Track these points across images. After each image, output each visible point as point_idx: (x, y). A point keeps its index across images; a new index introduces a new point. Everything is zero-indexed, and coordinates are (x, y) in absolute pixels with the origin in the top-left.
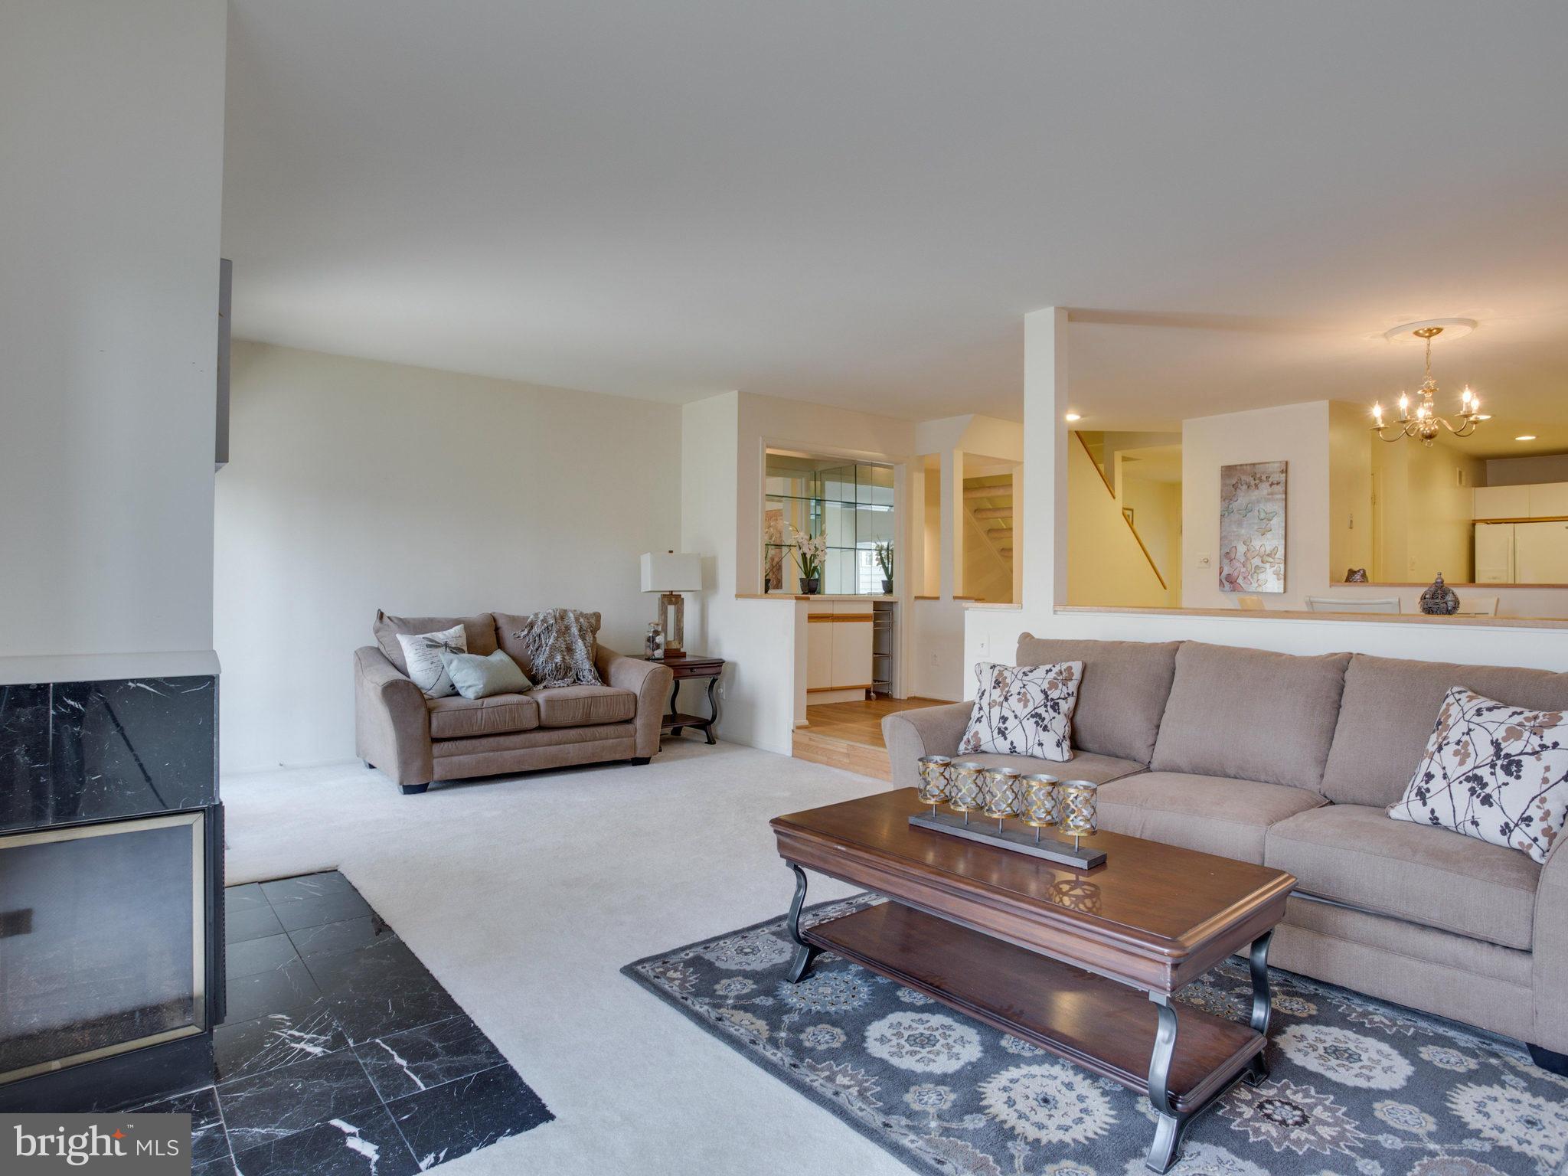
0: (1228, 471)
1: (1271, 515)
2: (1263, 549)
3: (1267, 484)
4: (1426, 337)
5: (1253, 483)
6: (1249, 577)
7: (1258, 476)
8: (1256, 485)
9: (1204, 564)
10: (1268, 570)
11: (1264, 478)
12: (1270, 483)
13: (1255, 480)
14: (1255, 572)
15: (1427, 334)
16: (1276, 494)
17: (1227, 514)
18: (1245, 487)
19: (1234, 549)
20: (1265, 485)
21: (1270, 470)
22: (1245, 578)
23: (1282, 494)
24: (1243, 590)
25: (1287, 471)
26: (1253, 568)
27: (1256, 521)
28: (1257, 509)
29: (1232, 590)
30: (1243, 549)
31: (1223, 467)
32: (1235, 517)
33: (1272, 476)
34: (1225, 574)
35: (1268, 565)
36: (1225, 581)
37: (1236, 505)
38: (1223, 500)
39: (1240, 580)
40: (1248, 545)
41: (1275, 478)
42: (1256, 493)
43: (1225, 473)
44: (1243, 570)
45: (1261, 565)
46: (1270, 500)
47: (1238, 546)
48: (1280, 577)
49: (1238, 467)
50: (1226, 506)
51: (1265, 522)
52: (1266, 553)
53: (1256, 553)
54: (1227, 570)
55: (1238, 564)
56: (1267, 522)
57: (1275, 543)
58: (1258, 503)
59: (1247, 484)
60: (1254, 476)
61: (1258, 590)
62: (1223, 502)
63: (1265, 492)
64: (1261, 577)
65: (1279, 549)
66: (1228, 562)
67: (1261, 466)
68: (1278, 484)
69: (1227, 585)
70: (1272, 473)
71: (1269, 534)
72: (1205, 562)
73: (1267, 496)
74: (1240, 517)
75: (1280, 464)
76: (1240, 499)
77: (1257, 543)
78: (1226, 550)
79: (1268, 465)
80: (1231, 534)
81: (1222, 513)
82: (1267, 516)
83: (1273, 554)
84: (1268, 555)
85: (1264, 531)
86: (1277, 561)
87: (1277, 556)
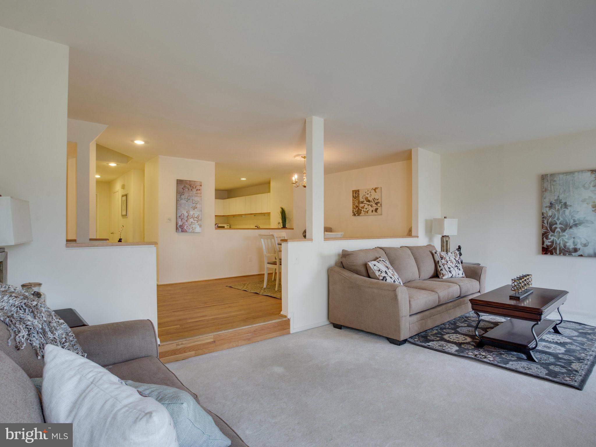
0: (179, 182)
1: (197, 202)
2: (194, 215)
3: (195, 190)
4: (304, 158)
5: (190, 188)
6: (189, 226)
7: (192, 186)
8: (191, 189)
10: (196, 224)
11: (194, 187)
13: (191, 187)
14: (191, 224)
16: (199, 194)
17: (180, 200)
18: (187, 189)
19: (183, 215)
20: (194, 190)
21: (196, 184)
22: (187, 227)
23: (201, 194)
24: (186, 232)
25: (201, 186)
26: (190, 223)
27: (191, 204)
28: (191, 199)
29: (182, 231)
30: (186, 214)
31: (177, 180)
32: (183, 201)
33: (197, 187)
34: (179, 225)
35: (196, 221)
36: (179, 228)
37: (183, 197)
38: (178, 194)
39: (185, 228)
40: (188, 213)
41: (198, 188)
42: (191, 192)
43: (178, 183)
44: (186, 223)
45: (194, 221)
46: (197, 196)
47: (184, 213)
48: (200, 226)
49: (184, 181)
50: (180, 196)
51: (195, 205)
52: (195, 217)
53: (191, 217)
54: (180, 223)
55: (184, 221)
56: (196, 205)
57: (199, 213)
58: (192, 196)
59: (188, 188)
60: (190, 186)
61: (192, 231)
62: (178, 195)
63: (195, 193)
64: (194, 226)
65: (200, 216)
66: (180, 220)
67: (193, 182)
68: (199, 190)
69: (180, 230)
70: (197, 185)
71: (196, 209)
72: (169, 220)
73: (195, 194)
74: (185, 202)
75: (199, 183)
76: (185, 194)
77: (191, 213)
78: (179, 215)
79: (195, 182)
80: (181, 208)
81: (177, 199)
82: (195, 202)
83: (198, 217)
84: (196, 218)
85: (194, 208)
86: (199, 220)
87: (199, 218)
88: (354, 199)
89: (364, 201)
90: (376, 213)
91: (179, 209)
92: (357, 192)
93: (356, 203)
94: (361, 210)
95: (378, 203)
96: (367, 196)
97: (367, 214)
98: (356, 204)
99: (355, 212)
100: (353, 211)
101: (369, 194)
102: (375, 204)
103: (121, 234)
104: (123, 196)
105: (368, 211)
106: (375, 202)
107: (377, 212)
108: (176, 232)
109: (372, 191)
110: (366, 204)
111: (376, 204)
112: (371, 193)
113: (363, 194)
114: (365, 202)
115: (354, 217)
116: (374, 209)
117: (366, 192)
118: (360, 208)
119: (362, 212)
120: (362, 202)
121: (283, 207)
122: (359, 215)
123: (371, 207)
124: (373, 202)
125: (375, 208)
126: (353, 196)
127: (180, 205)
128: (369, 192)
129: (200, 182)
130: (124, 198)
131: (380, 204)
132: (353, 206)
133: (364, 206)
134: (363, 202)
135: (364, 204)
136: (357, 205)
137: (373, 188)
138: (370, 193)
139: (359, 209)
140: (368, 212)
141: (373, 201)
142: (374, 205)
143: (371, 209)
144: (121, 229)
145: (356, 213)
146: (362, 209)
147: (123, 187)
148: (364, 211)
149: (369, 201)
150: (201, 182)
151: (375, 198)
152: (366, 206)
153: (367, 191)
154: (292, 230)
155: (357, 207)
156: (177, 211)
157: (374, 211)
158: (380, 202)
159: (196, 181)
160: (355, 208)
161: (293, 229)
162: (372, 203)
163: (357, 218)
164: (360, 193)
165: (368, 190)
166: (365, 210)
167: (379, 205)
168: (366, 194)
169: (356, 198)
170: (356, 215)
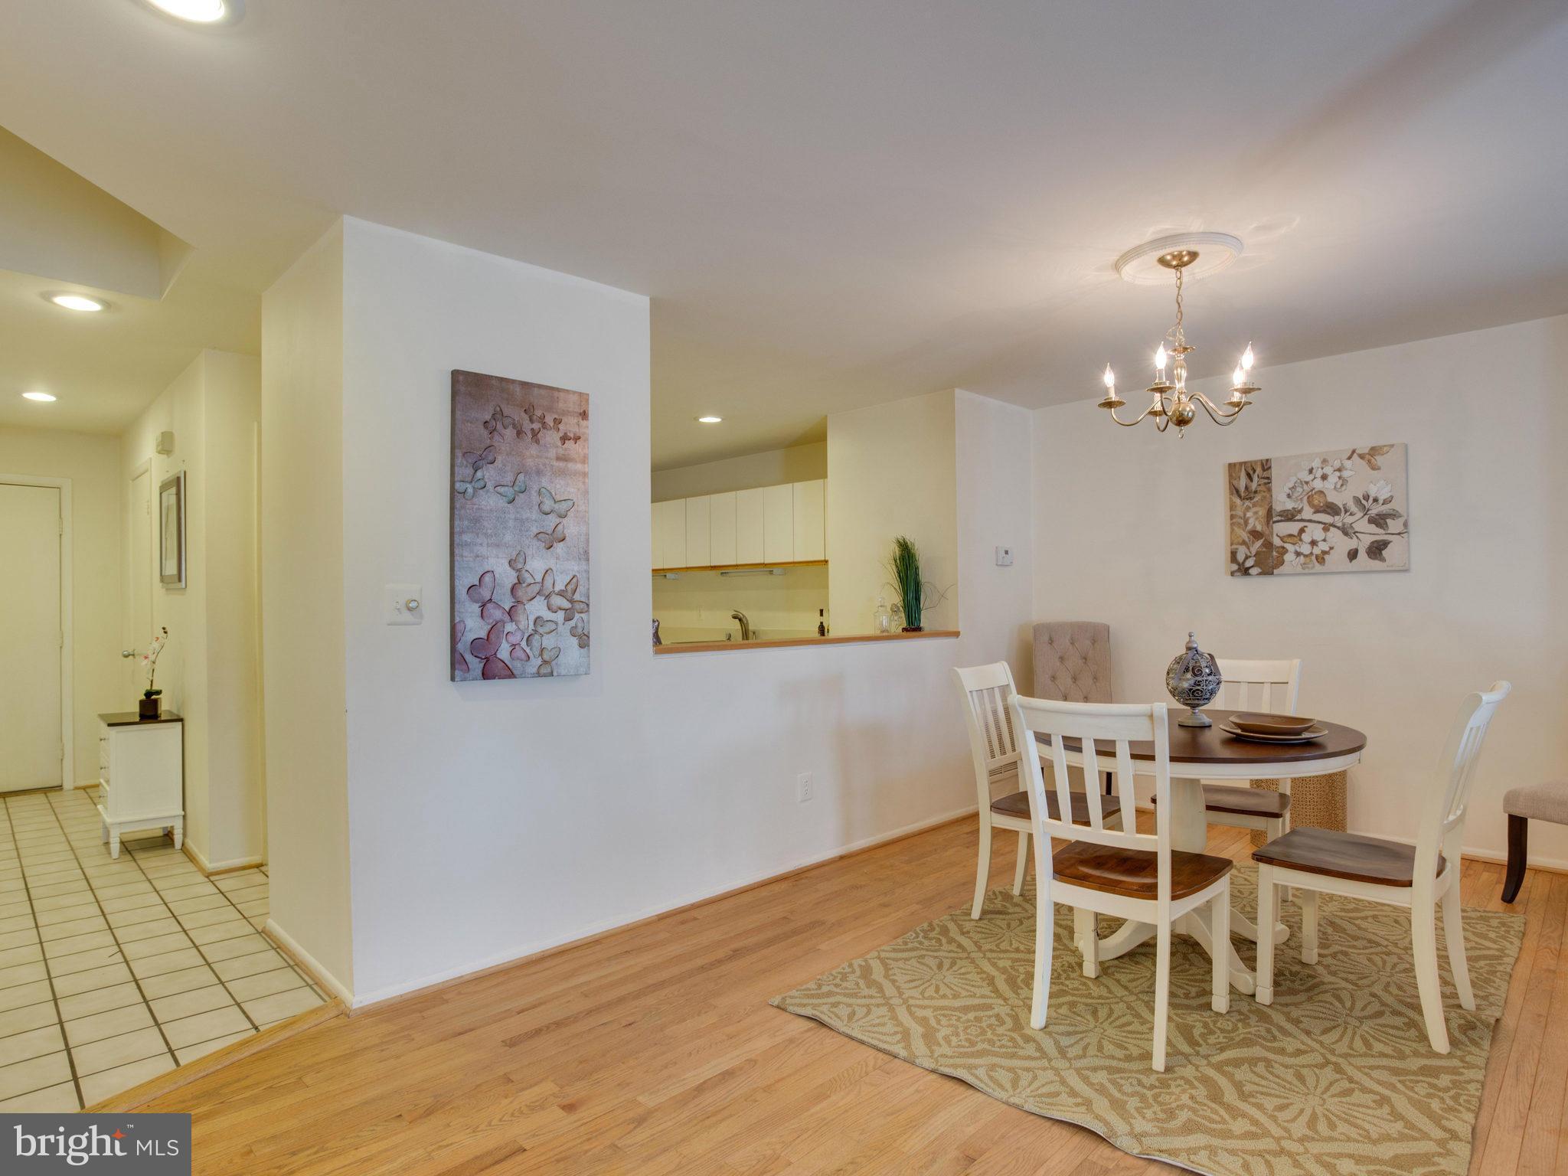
0: (468, 387)
2: (549, 581)
3: (555, 436)
4: (1175, 267)
5: (527, 426)
6: (524, 644)
7: (538, 413)
8: (535, 434)
9: (407, 616)
10: (561, 628)
11: (549, 420)
12: (561, 434)
13: (531, 421)
14: (536, 631)
15: (1174, 263)
16: (573, 460)
17: (470, 490)
18: (510, 433)
19: (488, 578)
20: (551, 437)
21: (561, 405)
22: (514, 646)
23: (584, 460)
24: (512, 675)
25: (584, 415)
26: (531, 626)
27: (535, 514)
28: (536, 488)
29: (486, 675)
30: (507, 576)
31: (455, 374)
32: (490, 501)
33: (565, 420)
34: (470, 636)
35: (561, 615)
36: (469, 657)
37: (488, 473)
38: (459, 453)
39: (504, 653)
40: (519, 571)
41: (570, 425)
42: (534, 450)
43: (462, 389)
44: (510, 627)
45: (547, 615)
46: (563, 473)
47: (498, 571)
48: (584, 641)
49: (494, 382)
50: (470, 471)
51: (552, 520)
52: (557, 589)
53: (537, 588)
54: (475, 627)
55: (498, 614)
56: (558, 520)
57: (574, 567)
58: (539, 473)
59: (514, 426)
60: (529, 411)
61: (543, 671)
62: (459, 460)
63: (552, 453)
64: (549, 642)
65: (581, 583)
66: (476, 608)
67: (543, 392)
68: (577, 439)
69: (476, 665)
70: (566, 413)
71: (559, 548)
72: (410, 609)
73: (556, 463)
74: (502, 503)
75: (575, 398)
76: (499, 459)
77: (537, 565)
78: (465, 580)
79: (556, 394)
80: (479, 541)
81: (457, 485)
82: (556, 506)
83: (569, 594)
84: (561, 594)
85: (552, 540)
86: (578, 606)
87: (577, 597)
88: (1238, 501)
89: (1300, 511)
90: (1376, 564)
91: (467, 544)
92: (1259, 470)
93: (1251, 521)
94: (1283, 551)
95: (1394, 515)
96: (1318, 484)
97: (1318, 567)
98: (1256, 523)
99: (1247, 558)
100: (1234, 554)
101: (1333, 479)
102: (1371, 521)
103: (156, 667)
104: (163, 488)
105: (1324, 553)
106: (1374, 512)
107: (1383, 560)
108: (453, 679)
109: (1348, 464)
110: (1310, 521)
111: (1379, 521)
112: (1345, 474)
113: (1294, 479)
114: (1307, 513)
115: (1241, 582)
116: (1364, 543)
117: (1311, 471)
118: (1277, 542)
119: (1289, 557)
120: (1289, 516)
121: (910, 538)
122: (1268, 571)
123: (1346, 534)
124: (1360, 514)
125: (1367, 541)
126: (1235, 490)
127: (476, 520)
128: (1328, 470)
129: (580, 394)
130: (170, 497)
131: (1401, 521)
132: (1232, 531)
133: (1302, 531)
134: (1293, 516)
135: (1301, 525)
136: (1259, 528)
137: (1354, 452)
138: (1338, 474)
139: (1268, 545)
140: (1326, 557)
141: (1353, 508)
142: (1362, 524)
143: (1342, 544)
144: (156, 645)
145: (1250, 563)
146: (1288, 546)
147: (166, 446)
148: (1298, 554)
149: (1332, 509)
150: (583, 397)
151: (1373, 494)
152: (1315, 532)
153: (1316, 464)
154: (952, 640)
155: (1256, 535)
156: (457, 558)
157: (1362, 554)
158: (1405, 515)
159: (558, 390)
160: (1244, 543)
161: (956, 634)
162: (1349, 520)
163: (1256, 585)
164: (1275, 472)
165: (1325, 461)
166: (1306, 549)
167: (1394, 525)
168: (1311, 477)
169: (1251, 499)
170: (1254, 571)
